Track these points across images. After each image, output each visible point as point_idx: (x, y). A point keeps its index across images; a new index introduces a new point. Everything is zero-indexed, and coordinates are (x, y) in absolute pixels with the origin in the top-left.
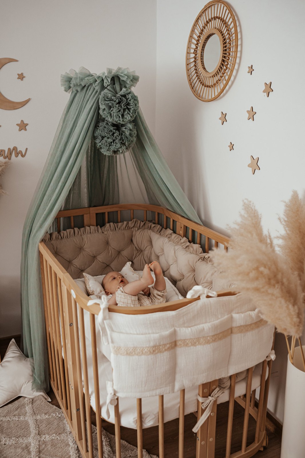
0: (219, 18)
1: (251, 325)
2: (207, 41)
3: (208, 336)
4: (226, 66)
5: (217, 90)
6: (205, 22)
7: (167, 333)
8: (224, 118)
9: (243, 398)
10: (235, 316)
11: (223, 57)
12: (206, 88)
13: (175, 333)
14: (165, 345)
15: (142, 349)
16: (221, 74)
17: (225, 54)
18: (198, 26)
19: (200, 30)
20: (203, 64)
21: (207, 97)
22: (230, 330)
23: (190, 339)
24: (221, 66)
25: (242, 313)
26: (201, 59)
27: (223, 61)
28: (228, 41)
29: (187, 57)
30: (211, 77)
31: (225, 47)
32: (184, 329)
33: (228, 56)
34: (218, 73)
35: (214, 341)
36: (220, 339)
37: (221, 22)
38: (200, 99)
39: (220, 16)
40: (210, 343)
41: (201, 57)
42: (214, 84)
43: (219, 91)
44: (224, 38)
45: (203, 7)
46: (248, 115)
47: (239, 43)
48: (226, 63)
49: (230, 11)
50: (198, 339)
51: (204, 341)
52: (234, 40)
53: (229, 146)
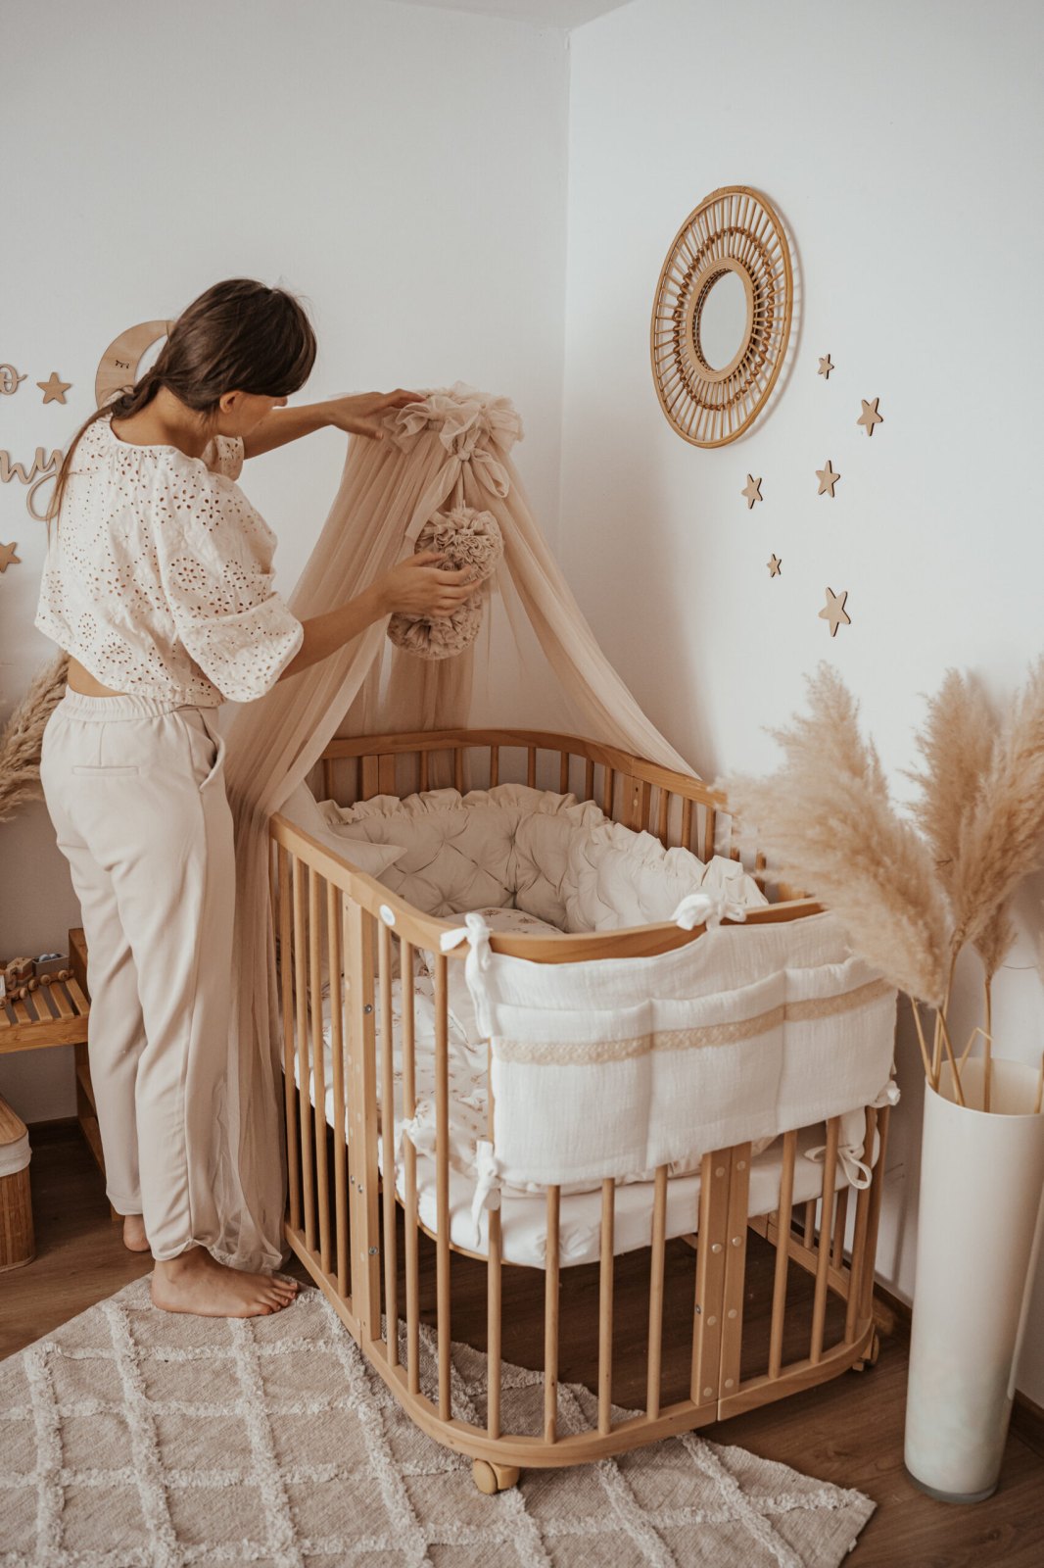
0: (742, 232)
1: (834, 998)
2: (710, 287)
3: (729, 1024)
4: (762, 355)
5: (738, 416)
6: (705, 238)
7: (633, 1010)
8: (755, 490)
9: (812, 1247)
10: (794, 973)
11: (753, 332)
12: (706, 411)
13: (649, 1013)
14: (626, 1041)
15: (571, 1049)
16: (747, 375)
17: (758, 323)
18: (684, 247)
19: (691, 259)
20: (700, 347)
21: (709, 436)
22: (781, 1011)
23: (688, 1029)
24: (749, 354)
25: (809, 966)
26: (694, 334)
27: (754, 341)
28: (766, 291)
29: (653, 327)
30: (720, 383)
31: (760, 305)
32: (674, 1002)
33: (768, 330)
34: (740, 371)
35: (745, 1036)
36: (759, 1032)
37: (748, 242)
38: (689, 441)
39: (746, 227)
40: (734, 1042)
41: (694, 328)
42: (729, 402)
43: (743, 418)
44: (756, 284)
45: (700, 201)
46: (818, 482)
47: (796, 296)
48: (761, 348)
49: (772, 217)
50: (707, 1030)
51: (721, 1037)
52: (783, 289)
53: (769, 565)
